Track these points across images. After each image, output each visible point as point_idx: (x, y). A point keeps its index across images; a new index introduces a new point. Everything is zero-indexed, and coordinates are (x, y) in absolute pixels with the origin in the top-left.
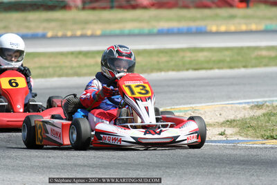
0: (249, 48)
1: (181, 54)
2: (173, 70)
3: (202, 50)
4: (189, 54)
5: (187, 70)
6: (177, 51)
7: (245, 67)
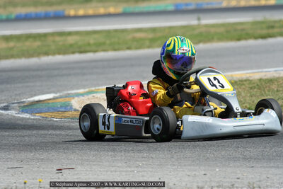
0: (116, 31)
1: (51, 39)
2: (59, 54)
3: (70, 34)
4: (58, 39)
5: (73, 53)
6: (45, 35)
7: (129, 48)
